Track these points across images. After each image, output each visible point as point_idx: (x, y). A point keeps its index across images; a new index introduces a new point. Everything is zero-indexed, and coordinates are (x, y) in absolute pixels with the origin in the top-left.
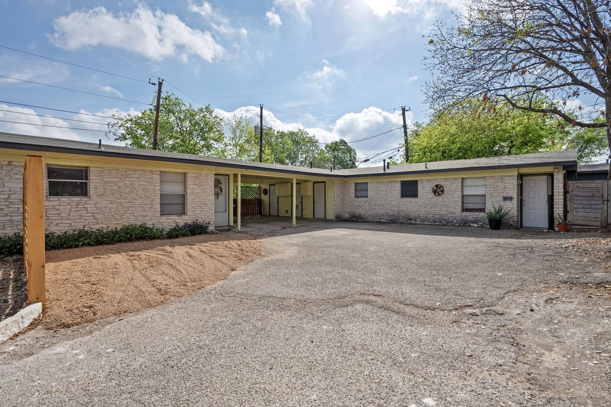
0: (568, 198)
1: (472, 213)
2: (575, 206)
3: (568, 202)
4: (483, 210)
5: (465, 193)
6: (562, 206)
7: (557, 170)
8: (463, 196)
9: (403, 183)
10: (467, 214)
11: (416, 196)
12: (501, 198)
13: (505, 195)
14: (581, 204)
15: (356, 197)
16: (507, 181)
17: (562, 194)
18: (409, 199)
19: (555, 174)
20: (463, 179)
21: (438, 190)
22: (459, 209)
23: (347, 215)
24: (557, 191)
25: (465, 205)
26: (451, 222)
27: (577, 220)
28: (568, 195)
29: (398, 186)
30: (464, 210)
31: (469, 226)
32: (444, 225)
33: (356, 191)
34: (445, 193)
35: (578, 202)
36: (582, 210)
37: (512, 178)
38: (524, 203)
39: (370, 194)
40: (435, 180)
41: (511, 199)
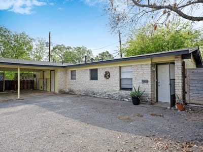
0: (186, 82)
1: (125, 91)
2: (191, 88)
3: (186, 85)
4: (131, 89)
5: (122, 77)
6: (181, 88)
7: (177, 59)
8: (121, 80)
9: (91, 70)
10: (122, 91)
11: (97, 79)
12: (141, 81)
13: (144, 79)
14: (196, 86)
15: (72, 79)
16: (145, 69)
17: (181, 78)
18: (94, 81)
19: (175, 62)
20: (120, 67)
21: (107, 75)
22: (118, 88)
23: (67, 90)
24: (178, 75)
25: (122, 86)
26: (114, 97)
27: (193, 99)
28: (186, 79)
29: (89, 73)
30: (122, 89)
31: (123, 100)
32: (110, 99)
33: (72, 75)
34: (111, 76)
35: (194, 85)
36: (197, 92)
37: (147, 66)
38: (159, 84)
39: (77, 77)
40: (105, 68)
41: (147, 81)
